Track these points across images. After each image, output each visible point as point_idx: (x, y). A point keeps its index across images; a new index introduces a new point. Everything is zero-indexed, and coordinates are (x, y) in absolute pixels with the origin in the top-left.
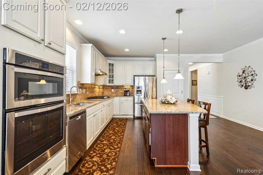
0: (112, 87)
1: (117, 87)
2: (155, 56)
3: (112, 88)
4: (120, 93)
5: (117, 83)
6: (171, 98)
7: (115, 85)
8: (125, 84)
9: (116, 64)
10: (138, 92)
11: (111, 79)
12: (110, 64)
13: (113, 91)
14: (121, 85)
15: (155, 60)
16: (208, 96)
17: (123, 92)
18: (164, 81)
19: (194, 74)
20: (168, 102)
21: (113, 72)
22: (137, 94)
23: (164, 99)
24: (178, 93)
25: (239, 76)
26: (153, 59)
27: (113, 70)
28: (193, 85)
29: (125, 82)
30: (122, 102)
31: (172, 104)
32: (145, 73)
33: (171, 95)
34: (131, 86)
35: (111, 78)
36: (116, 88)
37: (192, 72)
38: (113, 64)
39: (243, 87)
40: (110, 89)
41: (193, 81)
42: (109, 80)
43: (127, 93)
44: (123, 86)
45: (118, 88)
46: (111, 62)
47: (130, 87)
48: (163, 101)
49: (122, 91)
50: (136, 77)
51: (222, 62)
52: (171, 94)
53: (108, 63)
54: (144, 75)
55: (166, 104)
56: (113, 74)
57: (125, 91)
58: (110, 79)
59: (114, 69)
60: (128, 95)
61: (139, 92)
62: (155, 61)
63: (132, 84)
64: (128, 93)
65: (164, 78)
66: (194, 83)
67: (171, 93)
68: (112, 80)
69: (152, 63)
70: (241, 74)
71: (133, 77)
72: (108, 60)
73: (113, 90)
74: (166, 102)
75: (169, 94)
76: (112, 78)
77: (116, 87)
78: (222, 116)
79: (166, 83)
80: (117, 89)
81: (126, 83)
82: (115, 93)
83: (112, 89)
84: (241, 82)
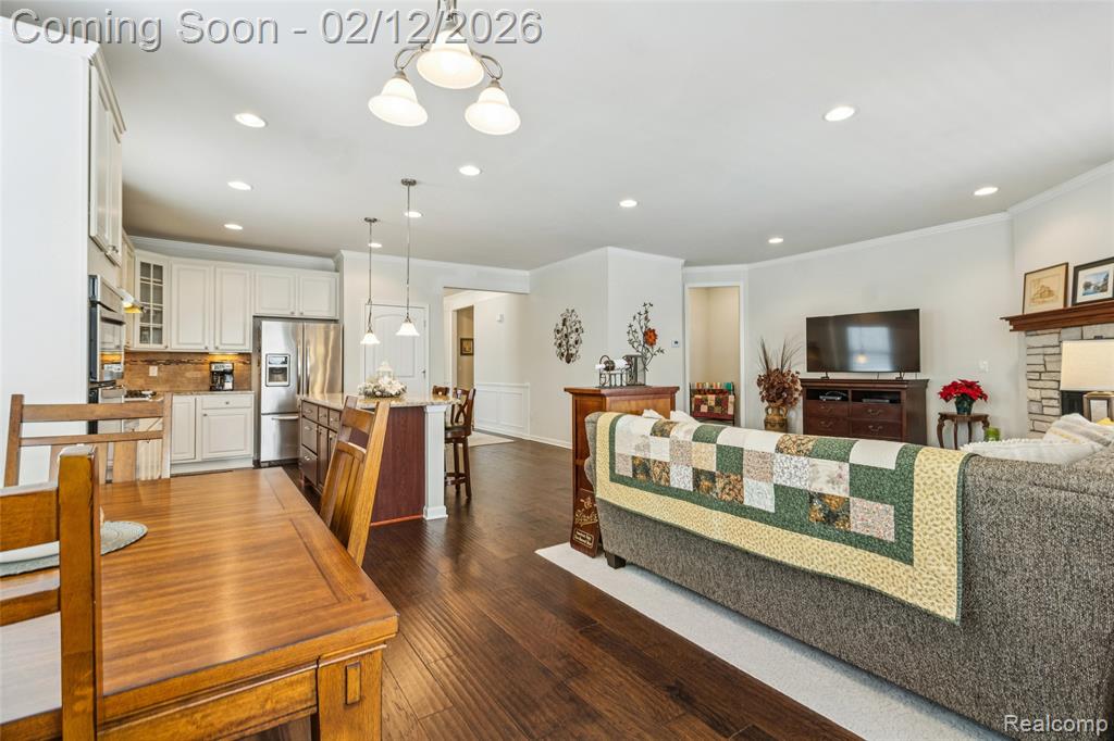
0: (152, 357)
1: (176, 359)
2: (338, 256)
3: (151, 362)
4: (189, 379)
5: (178, 343)
6: (390, 383)
7: (168, 350)
8: (217, 348)
9: (175, 267)
10: (276, 376)
11: (152, 325)
12: (145, 267)
13: (155, 374)
14: (200, 348)
15: (338, 269)
16: (499, 386)
17: (203, 379)
18: (370, 340)
19: (465, 320)
20: (382, 392)
21: (159, 299)
22: (270, 380)
23: (373, 385)
24: (413, 376)
25: (558, 332)
26: (330, 262)
27: (159, 290)
28: (462, 354)
29: (218, 340)
30: (204, 412)
31: (392, 396)
32: (301, 310)
33: (390, 376)
34: (240, 354)
35: (152, 320)
36: (169, 362)
37: (460, 312)
38: (159, 269)
39: (564, 359)
40: (137, 367)
41: (462, 340)
42: (142, 329)
43: (223, 379)
44: (207, 353)
45: (181, 362)
46: (153, 259)
47: (237, 358)
48: (370, 390)
49: (198, 375)
50: (265, 323)
51: (528, 292)
52: (389, 373)
53: (138, 261)
54: (297, 315)
55: (377, 397)
56: (161, 308)
57: (213, 372)
58: (145, 324)
59: (165, 286)
60: (228, 385)
61: (280, 376)
62: (337, 271)
63: (248, 347)
64: (228, 378)
65: (370, 331)
66: (465, 347)
67: (389, 370)
68: (154, 329)
69: (325, 280)
70: (560, 327)
71: (250, 321)
72: (136, 251)
73: (153, 371)
74: (378, 393)
75: (384, 373)
76: (154, 322)
77: (168, 357)
78: (527, 436)
79: (374, 346)
80: (172, 367)
81: (221, 344)
82: (167, 381)
83: (151, 368)
84: (560, 345)
